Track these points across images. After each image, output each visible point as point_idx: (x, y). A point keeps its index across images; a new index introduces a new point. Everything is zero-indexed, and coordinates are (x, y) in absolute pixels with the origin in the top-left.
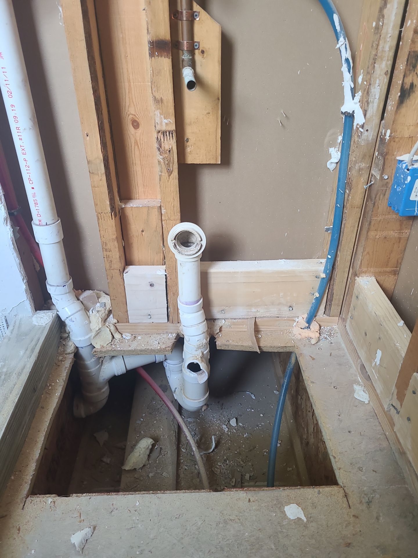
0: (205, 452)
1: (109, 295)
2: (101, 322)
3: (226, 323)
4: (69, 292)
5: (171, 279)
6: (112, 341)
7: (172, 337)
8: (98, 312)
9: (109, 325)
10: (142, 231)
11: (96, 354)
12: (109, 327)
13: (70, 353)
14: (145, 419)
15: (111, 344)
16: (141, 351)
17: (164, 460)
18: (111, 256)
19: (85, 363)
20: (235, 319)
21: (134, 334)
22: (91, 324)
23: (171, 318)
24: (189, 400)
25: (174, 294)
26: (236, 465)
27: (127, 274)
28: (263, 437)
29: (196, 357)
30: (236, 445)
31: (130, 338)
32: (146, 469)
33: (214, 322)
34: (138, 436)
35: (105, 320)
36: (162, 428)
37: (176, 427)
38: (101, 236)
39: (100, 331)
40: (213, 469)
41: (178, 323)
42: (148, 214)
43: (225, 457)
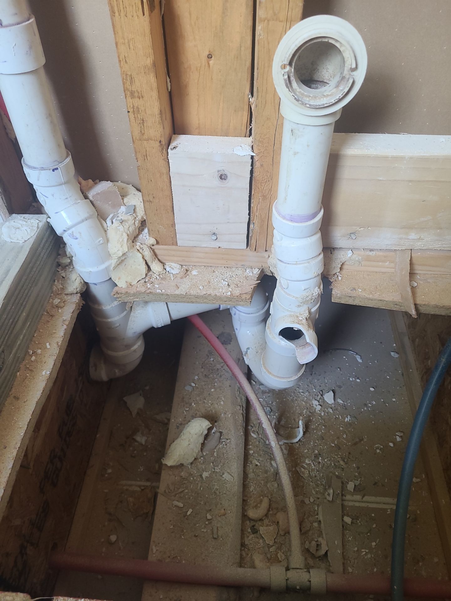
0: (286, 441)
1: (140, 191)
2: (127, 242)
3: (354, 256)
4: (65, 183)
5: (262, 166)
6: (146, 275)
7: (251, 274)
8: (121, 223)
9: (141, 248)
10: (210, 57)
11: (118, 296)
12: (141, 251)
13: (74, 294)
14: (198, 385)
15: (145, 282)
16: (197, 297)
17: (225, 452)
18: (143, 109)
19: (102, 308)
20: (371, 250)
21: (185, 265)
22: (109, 244)
23: (253, 242)
24: (273, 377)
25: (264, 197)
26: (333, 465)
27: (174, 150)
28: (374, 424)
29: (297, 317)
30: (332, 433)
31: (178, 273)
32: (198, 464)
33: (331, 253)
34: (187, 410)
35: (134, 239)
36: (223, 400)
37: (243, 399)
38: (121, 60)
39: (125, 258)
40: (298, 470)
41: (266, 251)
42: (223, 13)
43: (316, 452)
